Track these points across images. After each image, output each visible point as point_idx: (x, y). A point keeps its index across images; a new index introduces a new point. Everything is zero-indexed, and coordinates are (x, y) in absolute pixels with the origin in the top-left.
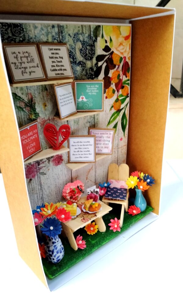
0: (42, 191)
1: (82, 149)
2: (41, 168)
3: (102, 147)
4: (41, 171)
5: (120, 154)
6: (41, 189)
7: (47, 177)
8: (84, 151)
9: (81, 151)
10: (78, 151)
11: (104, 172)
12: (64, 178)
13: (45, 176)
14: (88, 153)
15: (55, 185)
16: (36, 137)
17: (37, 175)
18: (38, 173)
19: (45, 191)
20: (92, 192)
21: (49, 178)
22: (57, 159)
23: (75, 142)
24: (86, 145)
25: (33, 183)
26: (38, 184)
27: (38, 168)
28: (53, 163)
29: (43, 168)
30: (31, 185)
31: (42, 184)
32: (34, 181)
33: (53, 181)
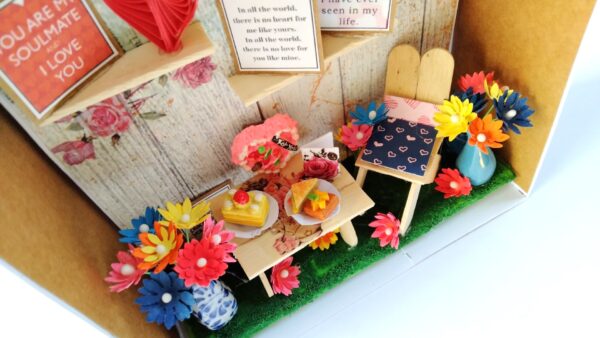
0: (167, 156)
1: (273, 31)
2: (139, 104)
3: (356, 11)
4: (144, 109)
5: (434, 8)
6: (162, 150)
7: (173, 121)
8: (281, 40)
9: (270, 40)
10: (261, 40)
11: (374, 72)
12: (232, 114)
13: (162, 119)
14: (294, 44)
15: (206, 134)
16: (77, 19)
17: (135, 122)
18: (136, 118)
19: (178, 154)
20: (316, 156)
21: (179, 123)
22: (191, 68)
23: (243, 11)
24: (284, 20)
25: (129, 142)
26: (147, 143)
27: (131, 105)
28: (181, 81)
29: (147, 101)
30: (124, 148)
31: (160, 139)
32: (130, 138)
33: (197, 126)
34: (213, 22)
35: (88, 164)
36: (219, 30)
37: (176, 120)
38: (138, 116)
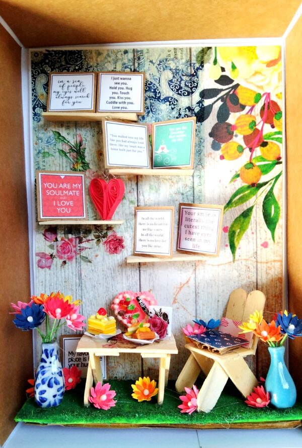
0: (81, 290)
1: (153, 230)
2: (83, 249)
3: (201, 241)
4: (83, 253)
6: (80, 285)
7: (93, 268)
8: (156, 235)
9: (151, 235)
10: (147, 235)
13: (89, 263)
14: (161, 238)
16: (77, 195)
17: (76, 259)
19: (87, 292)
20: (157, 314)
21: (95, 271)
22: (113, 242)
23: (144, 219)
24: (159, 224)
25: (68, 269)
26: (76, 275)
27: (79, 248)
28: (106, 247)
29: (86, 250)
30: (65, 272)
31: (82, 276)
32: (70, 267)
33: (103, 278)
34: (130, 224)
35: (45, 271)
36: (132, 228)
37: (95, 268)
38: (79, 256)
